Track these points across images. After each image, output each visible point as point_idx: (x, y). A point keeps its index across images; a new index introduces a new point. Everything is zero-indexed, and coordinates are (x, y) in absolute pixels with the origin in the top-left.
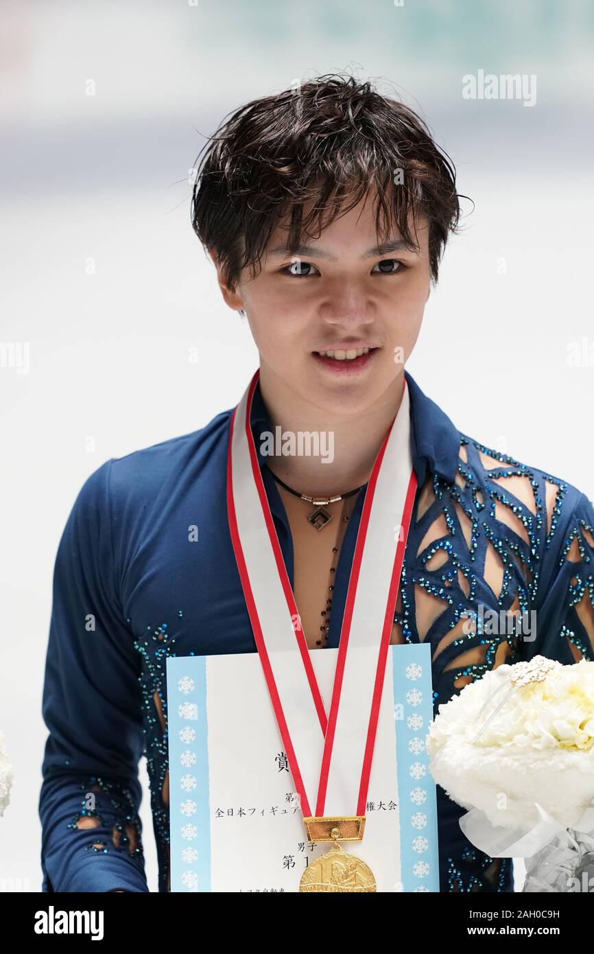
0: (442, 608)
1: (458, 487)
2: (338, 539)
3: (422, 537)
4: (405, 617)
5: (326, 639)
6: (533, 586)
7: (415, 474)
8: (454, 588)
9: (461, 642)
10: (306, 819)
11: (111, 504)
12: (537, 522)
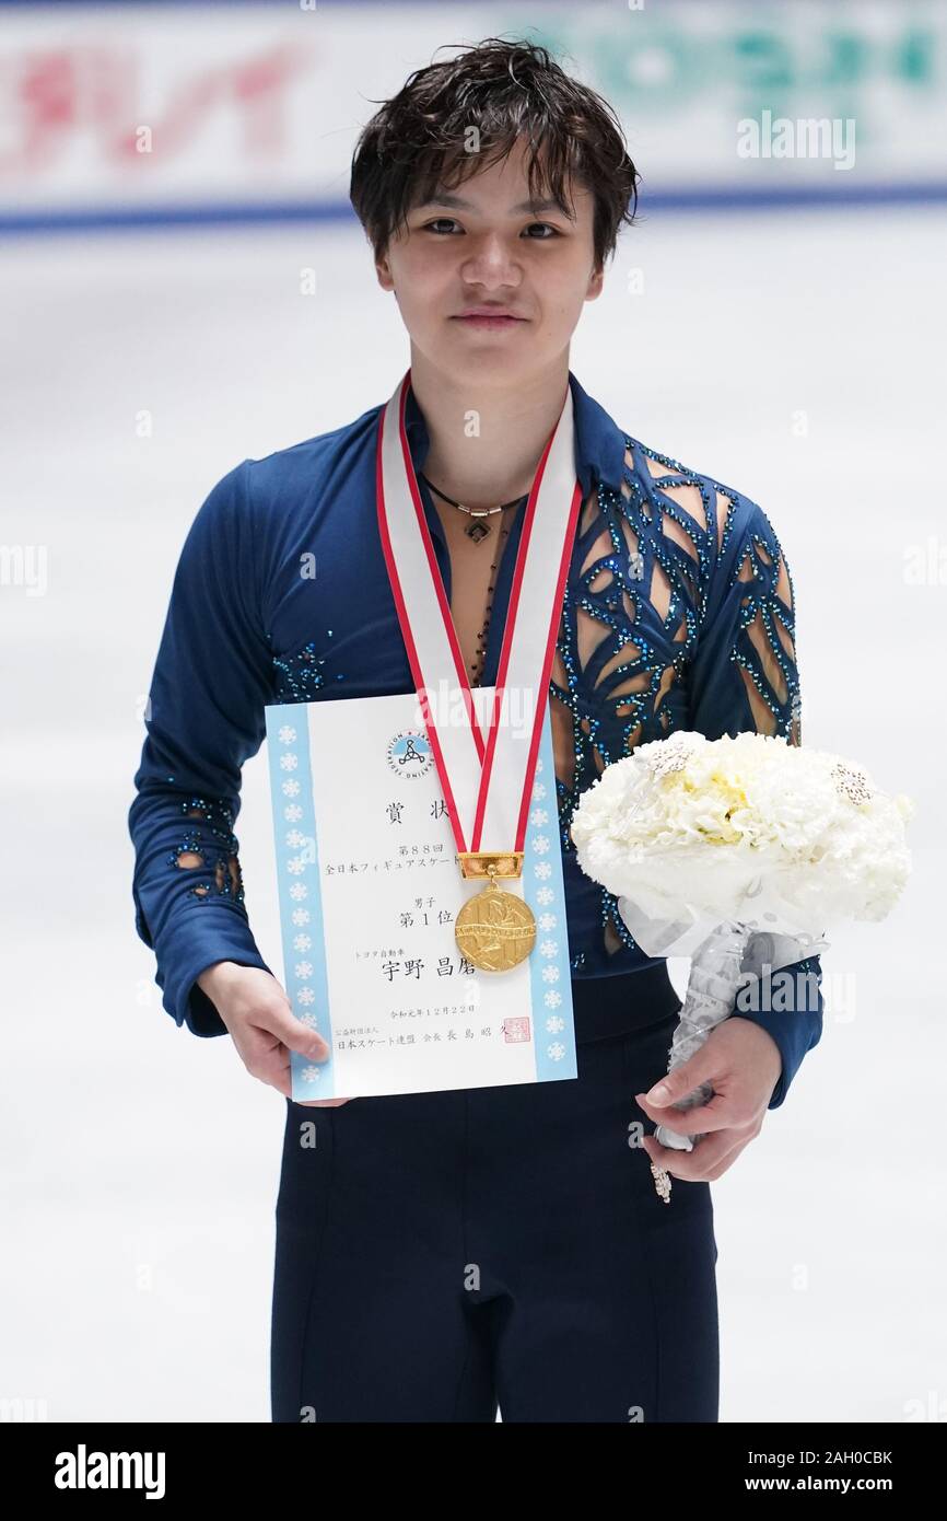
0: (606, 633)
1: (624, 497)
2: (496, 557)
3: (586, 555)
4: (567, 643)
5: (483, 663)
6: (702, 608)
7: (579, 485)
8: (619, 611)
9: (625, 669)
10: (460, 855)
11: (252, 513)
12: (708, 538)
